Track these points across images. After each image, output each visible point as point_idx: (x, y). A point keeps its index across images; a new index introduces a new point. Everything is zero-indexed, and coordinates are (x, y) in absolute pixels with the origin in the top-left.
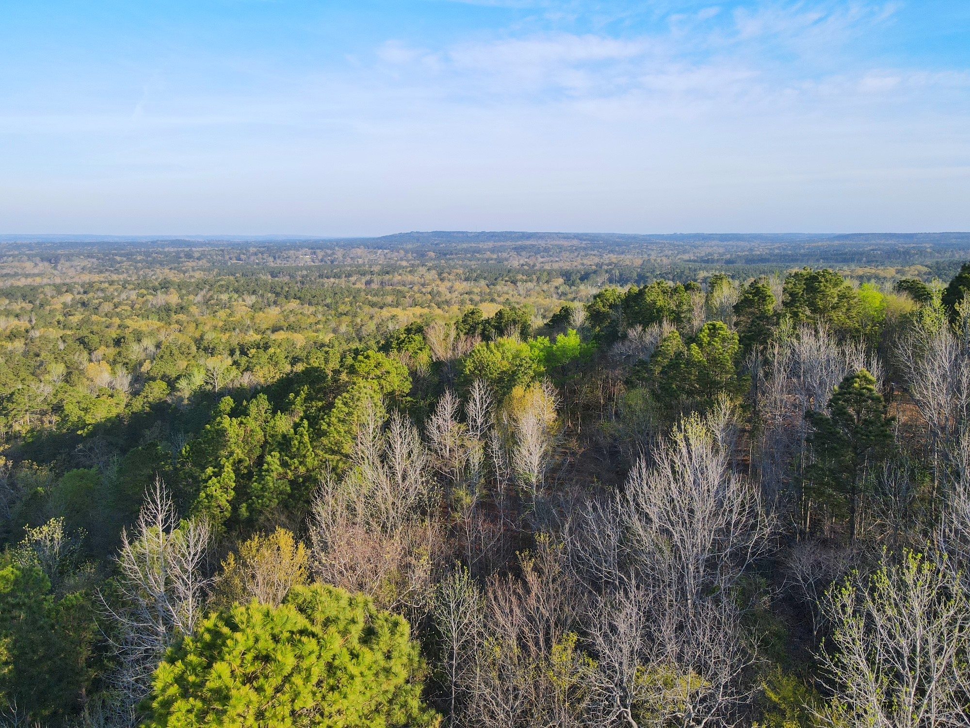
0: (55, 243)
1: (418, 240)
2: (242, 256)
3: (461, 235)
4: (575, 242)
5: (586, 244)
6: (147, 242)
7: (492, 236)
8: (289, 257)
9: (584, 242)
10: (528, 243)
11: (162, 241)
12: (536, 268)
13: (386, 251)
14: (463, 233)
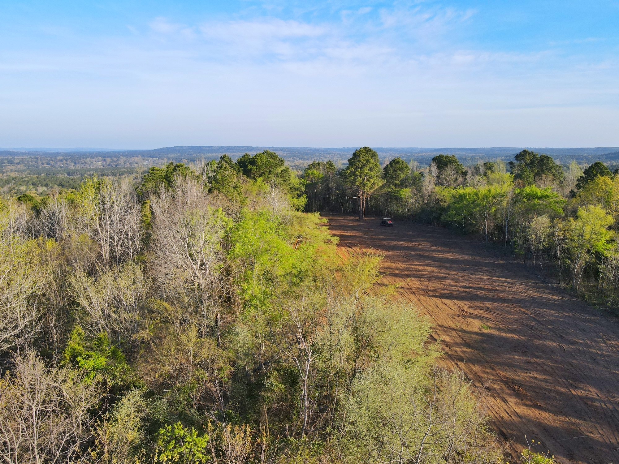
1: (179, 152)
2: (51, 162)
3: (207, 148)
7: (228, 149)
8: (86, 163)
9: (286, 153)
13: (154, 159)
14: (209, 147)
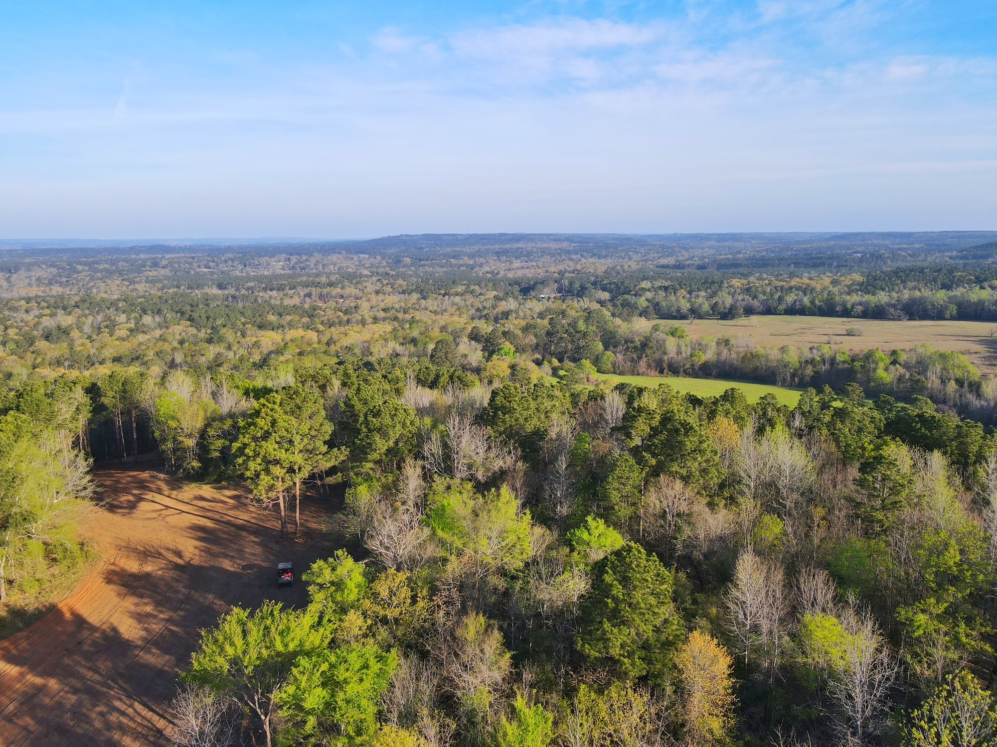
0: (26, 250)
1: (405, 244)
2: (212, 264)
3: (450, 238)
4: (565, 245)
5: (574, 247)
6: (124, 248)
7: (484, 239)
8: (260, 265)
9: (573, 245)
10: (516, 245)
11: (141, 247)
12: (500, 276)
